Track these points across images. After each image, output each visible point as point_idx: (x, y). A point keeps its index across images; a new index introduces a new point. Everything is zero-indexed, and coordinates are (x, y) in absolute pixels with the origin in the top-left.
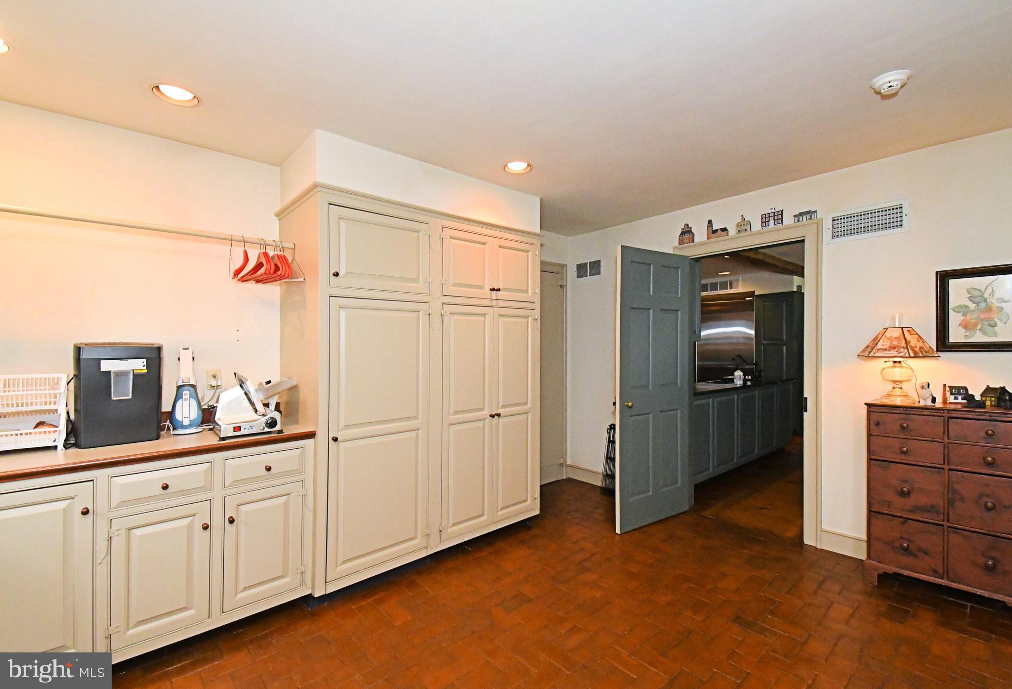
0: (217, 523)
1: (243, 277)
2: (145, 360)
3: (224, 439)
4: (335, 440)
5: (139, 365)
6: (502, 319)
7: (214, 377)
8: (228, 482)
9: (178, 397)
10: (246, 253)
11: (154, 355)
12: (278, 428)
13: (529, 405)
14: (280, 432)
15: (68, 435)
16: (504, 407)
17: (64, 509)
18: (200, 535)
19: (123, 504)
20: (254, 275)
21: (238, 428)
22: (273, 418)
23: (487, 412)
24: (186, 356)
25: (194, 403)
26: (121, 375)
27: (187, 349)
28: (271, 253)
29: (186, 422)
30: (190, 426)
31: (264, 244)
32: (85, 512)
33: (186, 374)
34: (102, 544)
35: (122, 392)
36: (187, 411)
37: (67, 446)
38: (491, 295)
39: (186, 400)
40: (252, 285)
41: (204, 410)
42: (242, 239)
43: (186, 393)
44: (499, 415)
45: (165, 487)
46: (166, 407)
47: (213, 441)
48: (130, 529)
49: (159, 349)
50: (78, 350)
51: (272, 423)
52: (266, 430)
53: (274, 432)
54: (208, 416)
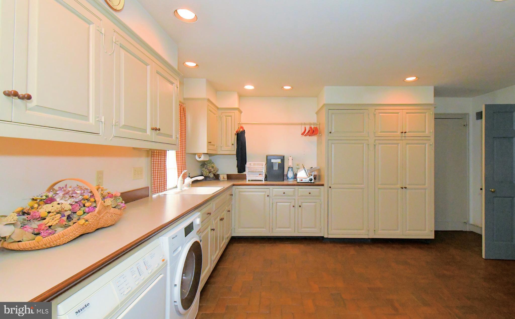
0: (297, 206)
1: (305, 135)
2: (280, 160)
3: (298, 183)
4: (330, 187)
5: (279, 161)
6: (408, 146)
7: (298, 165)
8: (299, 195)
9: (288, 170)
10: (305, 127)
11: (283, 158)
12: (313, 181)
13: (427, 185)
14: (314, 183)
15: (265, 178)
16: (409, 185)
17: (264, 195)
18: (293, 209)
19: (275, 196)
20: (308, 134)
21: (302, 180)
22: (311, 178)
23: (399, 186)
24: (290, 159)
25: (292, 172)
26: (276, 163)
27: (291, 157)
28: (313, 127)
29: (290, 178)
30: (291, 179)
31: (310, 124)
32: (268, 196)
33: (290, 164)
34: (271, 205)
35: (276, 168)
36: (290, 175)
37: (265, 180)
38: (401, 135)
39: (290, 171)
40: (308, 137)
41: (294, 175)
42: (304, 123)
43: (290, 169)
44: (406, 188)
45: (284, 193)
46: (285, 173)
47: (295, 183)
48: (277, 203)
49: (284, 157)
50: (267, 156)
51: (311, 180)
52: (309, 182)
53: (311, 183)
54: (295, 176)
